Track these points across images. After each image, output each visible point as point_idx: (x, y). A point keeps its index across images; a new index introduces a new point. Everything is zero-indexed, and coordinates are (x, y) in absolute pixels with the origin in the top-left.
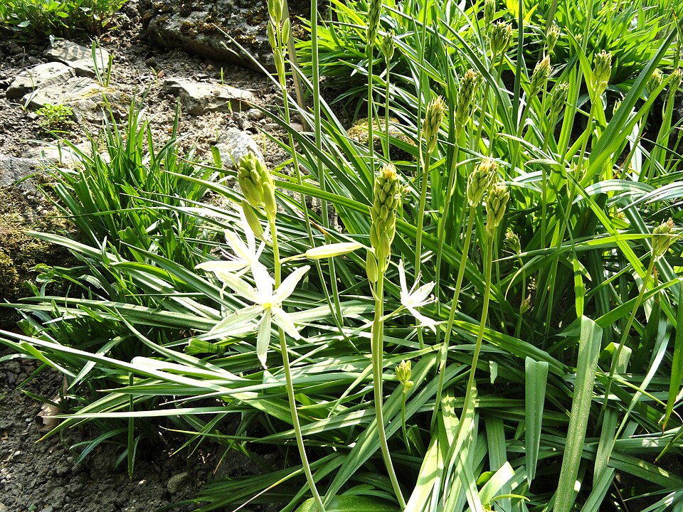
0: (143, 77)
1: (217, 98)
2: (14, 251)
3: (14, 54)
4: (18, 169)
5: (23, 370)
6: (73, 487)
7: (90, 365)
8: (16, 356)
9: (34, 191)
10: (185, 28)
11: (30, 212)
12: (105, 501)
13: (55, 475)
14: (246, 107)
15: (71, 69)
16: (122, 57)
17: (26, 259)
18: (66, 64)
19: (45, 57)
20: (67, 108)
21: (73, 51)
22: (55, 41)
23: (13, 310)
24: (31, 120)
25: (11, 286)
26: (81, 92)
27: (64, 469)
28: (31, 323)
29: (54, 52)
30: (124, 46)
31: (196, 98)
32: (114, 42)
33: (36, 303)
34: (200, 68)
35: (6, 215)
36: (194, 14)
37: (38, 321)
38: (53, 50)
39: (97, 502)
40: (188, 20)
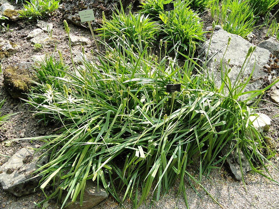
0: (61, 33)
1: (79, 41)
2: (27, 83)
3: (28, 25)
4: (28, 65)
5: (29, 107)
6: (37, 128)
7: (39, 106)
8: (27, 104)
9: (31, 70)
10: (73, 18)
11: (30, 74)
12: (43, 131)
13: (34, 126)
14: (86, 44)
15: (43, 31)
16: (56, 26)
17: (30, 85)
18: (41, 29)
19: (36, 26)
20: (40, 45)
21: (43, 25)
22: (39, 21)
23: (27, 95)
24: (32, 47)
25: (27, 90)
26: (44, 39)
27: (36, 125)
28: (30, 98)
29: (38, 25)
30: (57, 22)
31: (73, 42)
32: (55, 21)
33: (31, 94)
34: (77, 30)
35: (26, 75)
36: (76, 14)
37: (31, 97)
38: (38, 24)
39: (42, 131)
40: (74, 16)
